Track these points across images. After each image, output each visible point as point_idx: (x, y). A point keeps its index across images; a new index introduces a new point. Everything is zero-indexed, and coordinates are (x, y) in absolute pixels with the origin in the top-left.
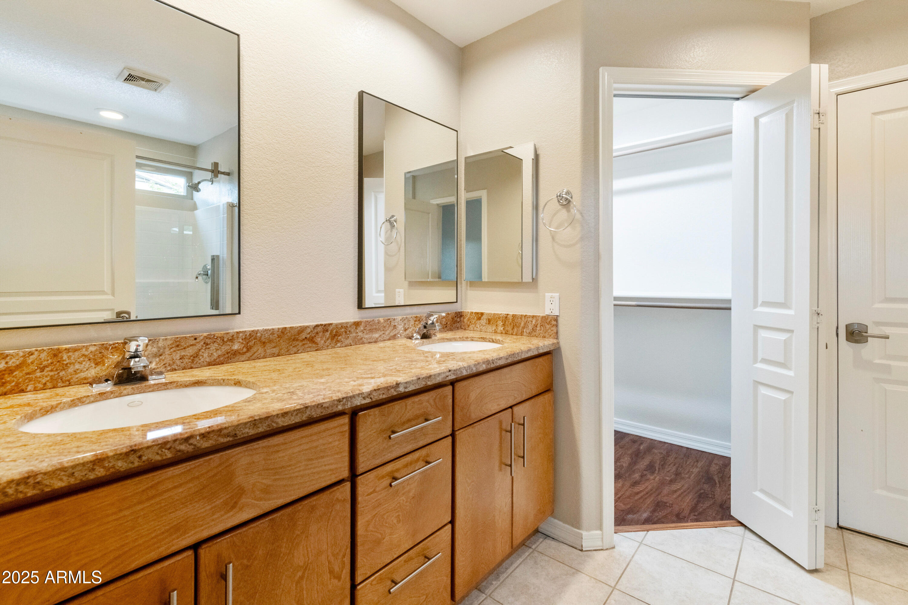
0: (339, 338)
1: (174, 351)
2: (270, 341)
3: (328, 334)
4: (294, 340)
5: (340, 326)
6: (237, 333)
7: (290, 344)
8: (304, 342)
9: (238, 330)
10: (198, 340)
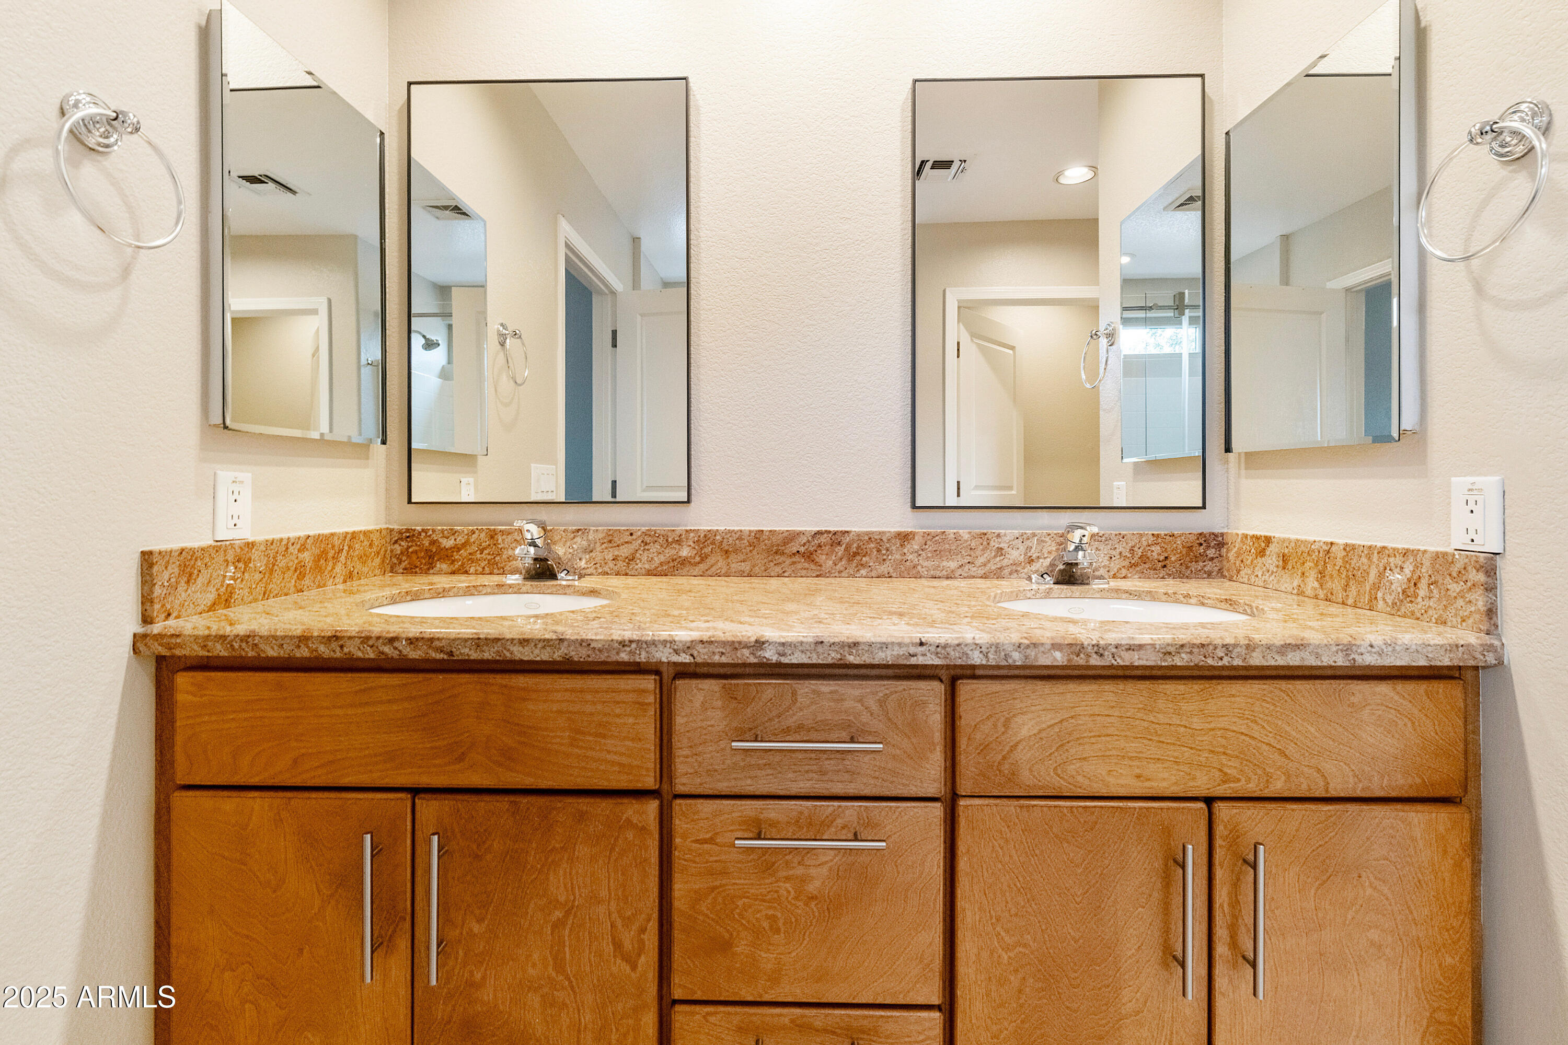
0: (864, 559)
1: (606, 548)
2: (736, 551)
3: (840, 550)
4: (776, 553)
5: (866, 538)
6: (687, 531)
7: (770, 558)
8: (794, 560)
9: (688, 528)
10: (634, 537)
